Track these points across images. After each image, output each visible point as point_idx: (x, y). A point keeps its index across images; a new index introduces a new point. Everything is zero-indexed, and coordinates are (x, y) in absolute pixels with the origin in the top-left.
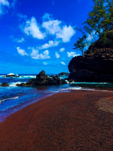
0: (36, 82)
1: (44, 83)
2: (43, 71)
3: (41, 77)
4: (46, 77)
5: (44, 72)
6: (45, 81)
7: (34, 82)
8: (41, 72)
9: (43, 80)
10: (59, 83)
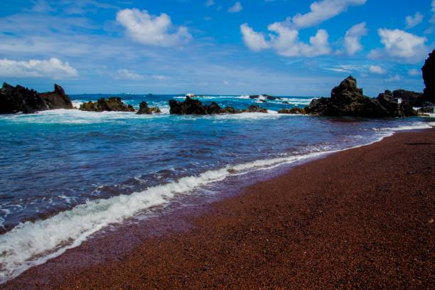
0: (328, 106)
1: (352, 109)
2: (350, 77)
3: (345, 94)
4: (358, 94)
5: (355, 80)
6: (356, 106)
7: (326, 105)
8: (346, 81)
9: (349, 101)
10: (395, 112)
